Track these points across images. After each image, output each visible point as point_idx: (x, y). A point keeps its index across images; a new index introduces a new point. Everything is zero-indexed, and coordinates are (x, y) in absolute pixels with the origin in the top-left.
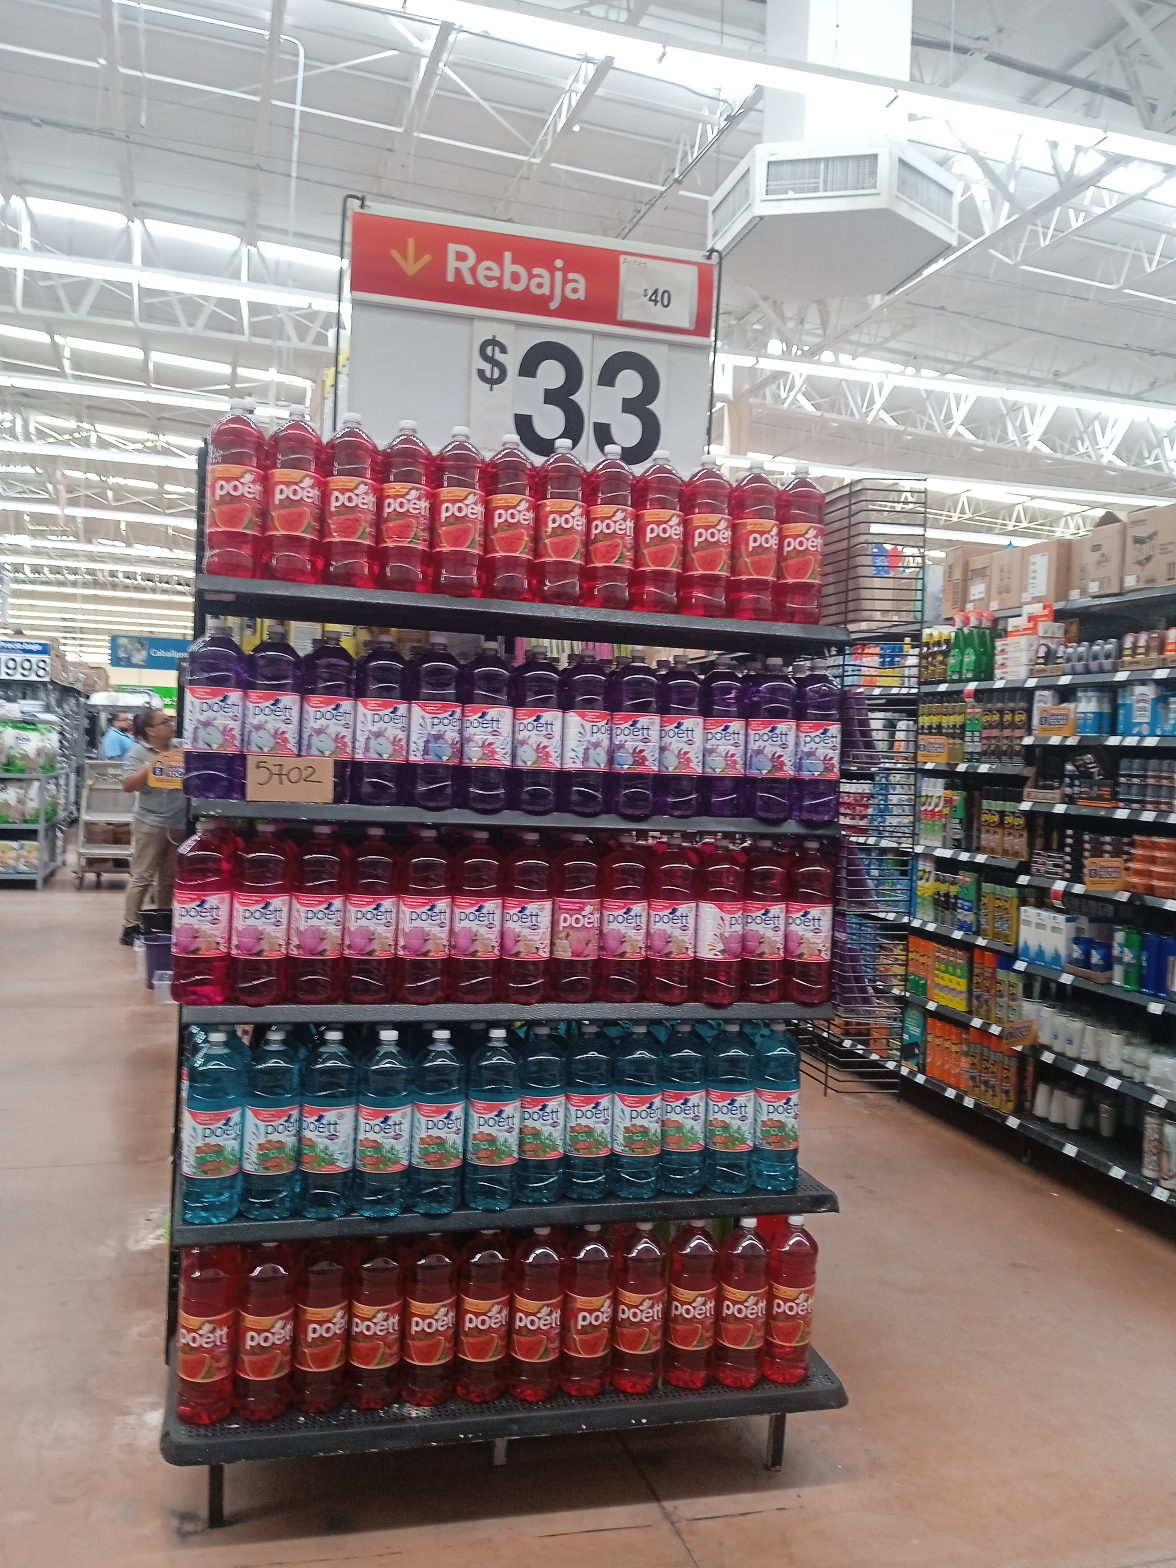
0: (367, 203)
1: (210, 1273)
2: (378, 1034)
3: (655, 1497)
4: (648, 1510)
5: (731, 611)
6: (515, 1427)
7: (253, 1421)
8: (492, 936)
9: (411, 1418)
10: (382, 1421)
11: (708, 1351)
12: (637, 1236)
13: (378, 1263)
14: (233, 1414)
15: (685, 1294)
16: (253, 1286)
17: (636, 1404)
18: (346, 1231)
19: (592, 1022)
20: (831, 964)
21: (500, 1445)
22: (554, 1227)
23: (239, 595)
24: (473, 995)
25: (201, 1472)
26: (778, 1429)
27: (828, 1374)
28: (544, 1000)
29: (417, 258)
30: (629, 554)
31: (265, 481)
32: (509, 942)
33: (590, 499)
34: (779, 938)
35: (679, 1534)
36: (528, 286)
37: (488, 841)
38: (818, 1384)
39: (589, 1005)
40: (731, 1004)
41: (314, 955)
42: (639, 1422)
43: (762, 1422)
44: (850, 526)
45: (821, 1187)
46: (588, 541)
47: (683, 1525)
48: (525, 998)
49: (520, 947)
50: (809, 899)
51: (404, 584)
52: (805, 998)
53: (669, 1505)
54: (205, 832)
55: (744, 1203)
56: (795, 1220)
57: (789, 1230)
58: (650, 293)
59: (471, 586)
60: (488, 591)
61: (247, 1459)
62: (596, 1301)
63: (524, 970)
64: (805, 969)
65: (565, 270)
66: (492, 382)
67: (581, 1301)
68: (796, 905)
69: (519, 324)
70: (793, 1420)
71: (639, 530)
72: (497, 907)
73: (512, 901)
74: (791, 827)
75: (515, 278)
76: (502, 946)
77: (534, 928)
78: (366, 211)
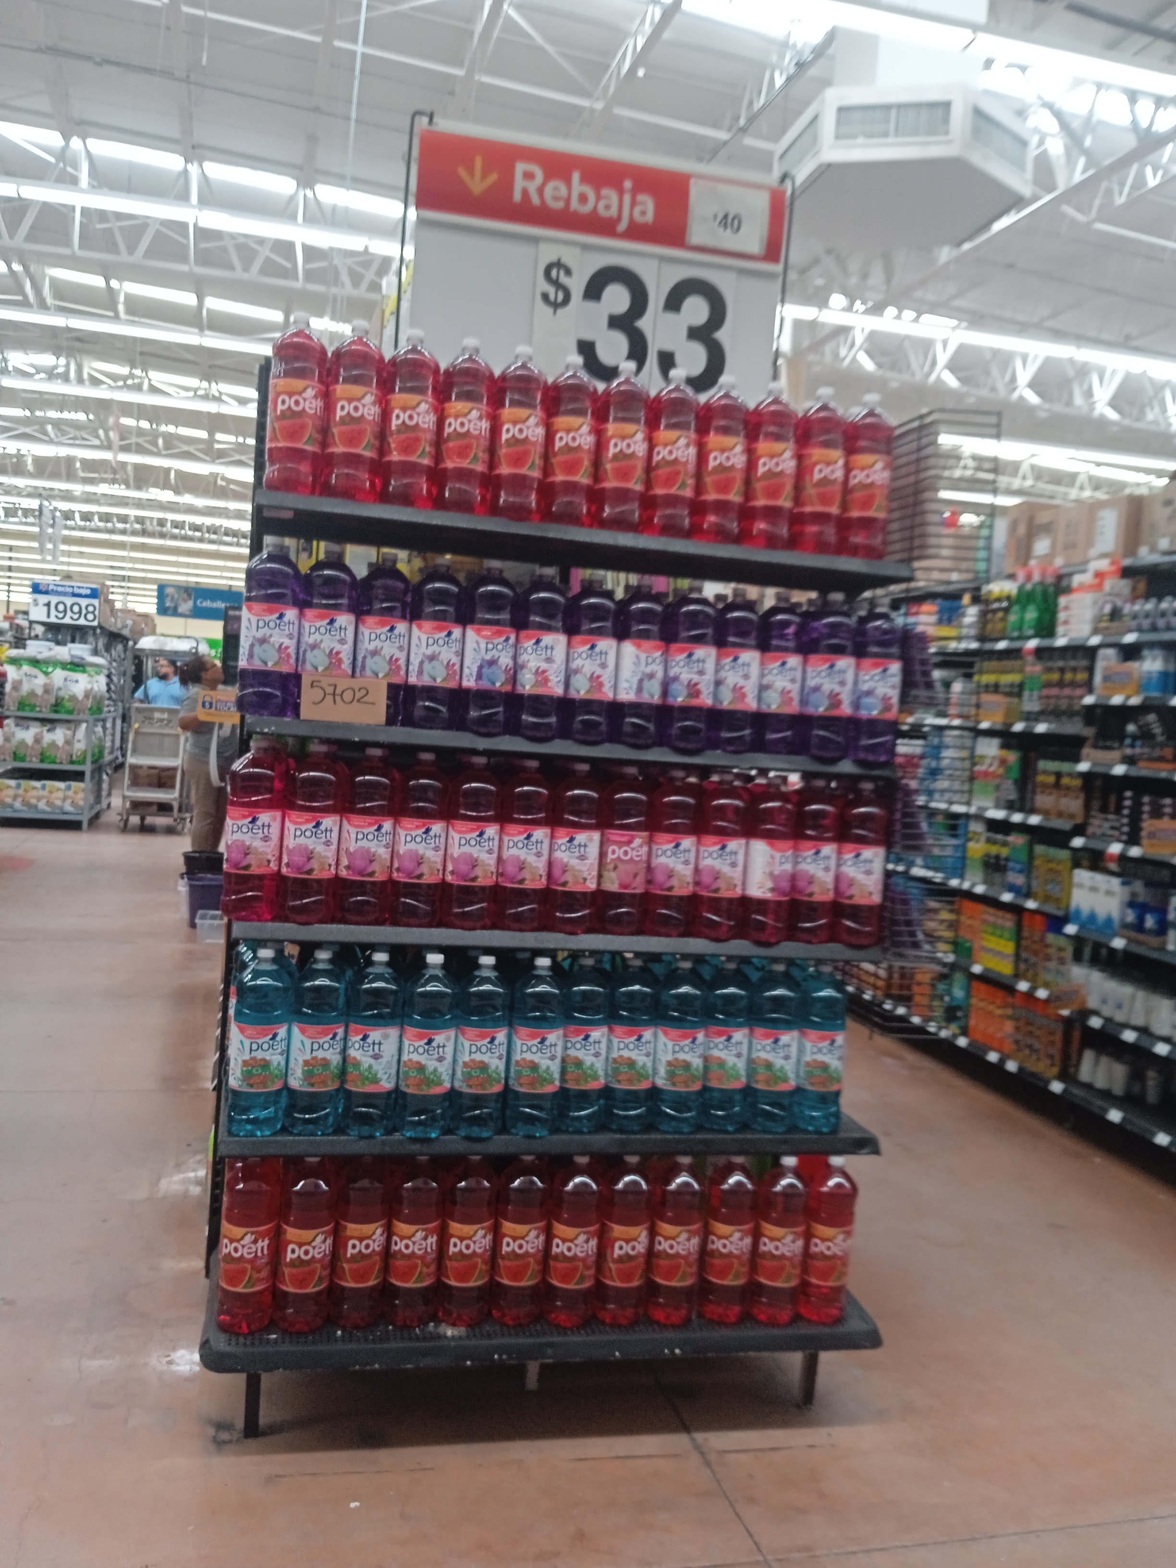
0: (435, 120)
1: (253, 1185)
2: (424, 958)
3: (685, 1427)
4: (678, 1441)
5: (793, 543)
6: (550, 1351)
7: (290, 1333)
8: (540, 865)
9: (446, 1337)
10: (417, 1339)
11: (743, 1287)
12: (676, 1170)
13: (419, 1183)
14: (272, 1325)
15: (722, 1228)
16: (295, 1200)
17: (669, 1334)
18: (388, 1150)
19: (637, 955)
20: (881, 907)
21: (533, 1369)
22: (592, 1155)
23: (298, 513)
24: (519, 923)
25: (239, 1380)
26: (811, 1368)
27: (863, 1315)
28: (590, 931)
29: (484, 175)
30: (691, 482)
31: (327, 397)
32: (556, 872)
33: (652, 425)
34: (828, 879)
35: (708, 1464)
36: (595, 208)
37: (538, 770)
38: (854, 1325)
39: (635, 938)
40: (777, 943)
41: (363, 876)
42: (672, 1352)
43: (795, 1359)
44: (918, 460)
45: (861, 1129)
46: (649, 468)
47: (712, 1457)
48: (571, 928)
49: (568, 877)
50: (863, 841)
51: (463, 505)
52: (854, 940)
53: (699, 1436)
54: (258, 750)
55: (785, 1142)
56: (836, 1161)
57: (830, 1170)
58: (720, 217)
59: (529, 511)
60: (546, 514)
61: (285, 1369)
62: (633, 1231)
63: (572, 900)
64: (856, 912)
65: (635, 191)
66: (556, 306)
67: (617, 1230)
68: (849, 846)
69: (585, 247)
70: (824, 1357)
71: (702, 457)
72: (546, 836)
73: (561, 831)
74: (846, 767)
75: (583, 198)
76: (549, 875)
77: (582, 858)
78: (434, 128)
